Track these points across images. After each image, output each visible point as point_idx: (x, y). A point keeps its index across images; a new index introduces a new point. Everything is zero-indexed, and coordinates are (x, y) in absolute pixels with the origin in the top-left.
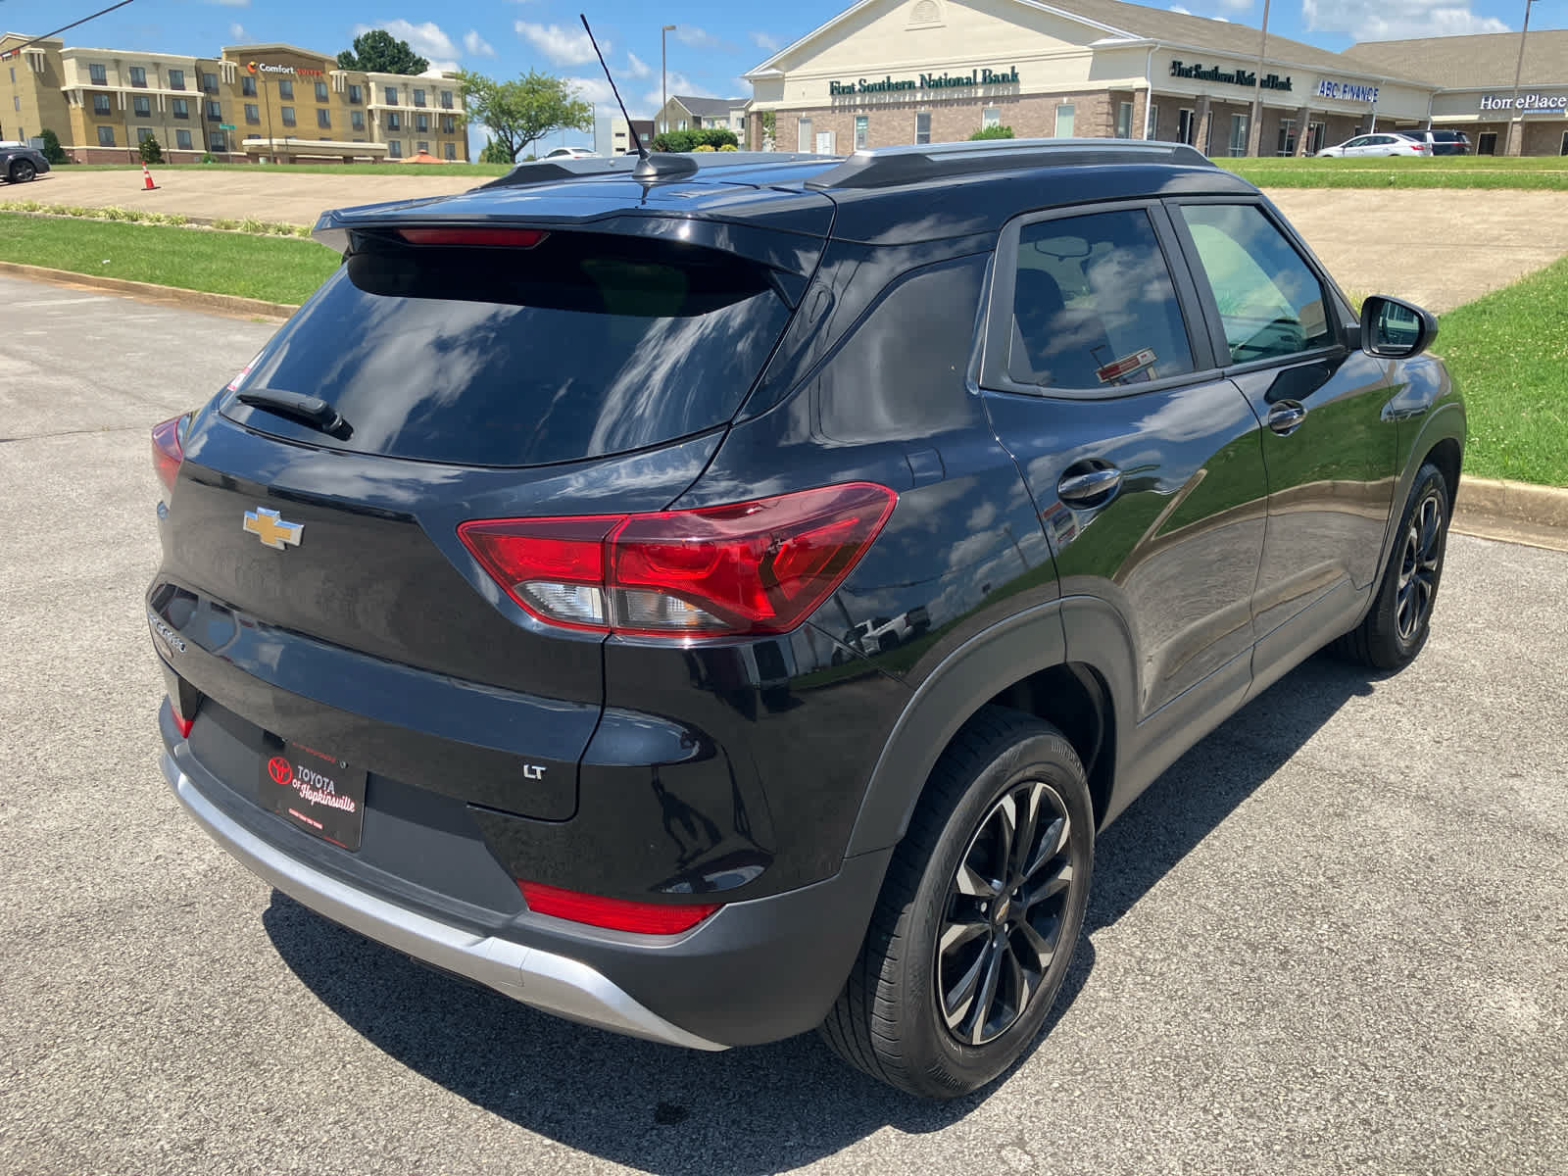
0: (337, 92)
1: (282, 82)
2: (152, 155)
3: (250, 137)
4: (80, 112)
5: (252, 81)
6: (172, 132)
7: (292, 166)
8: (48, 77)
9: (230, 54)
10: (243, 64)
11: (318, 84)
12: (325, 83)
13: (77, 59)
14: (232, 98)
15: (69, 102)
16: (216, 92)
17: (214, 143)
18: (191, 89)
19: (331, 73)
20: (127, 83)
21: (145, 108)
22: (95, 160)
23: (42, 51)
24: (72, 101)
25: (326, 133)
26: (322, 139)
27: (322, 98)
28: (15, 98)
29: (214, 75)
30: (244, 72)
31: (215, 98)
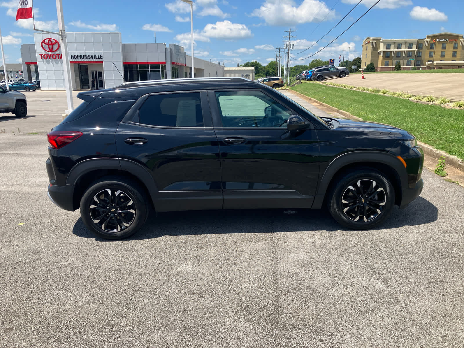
0: (461, 46)
1: (443, 44)
2: (398, 68)
3: (429, 61)
4: (381, 57)
5: (433, 44)
6: (406, 62)
7: (441, 70)
8: (375, 48)
9: (428, 37)
10: (432, 40)
11: (455, 44)
12: (457, 43)
13: (384, 43)
14: (426, 50)
15: (379, 55)
16: (422, 48)
17: (417, 64)
18: (414, 49)
19: (460, 40)
20: (396, 48)
21: (399, 55)
22: (383, 70)
23: (375, 41)
24: (380, 54)
25: (454, 58)
26: (452, 61)
27: (455, 48)
28: (366, 54)
29: (422, 44)
30: (432, 42)
31: (421, 51)
